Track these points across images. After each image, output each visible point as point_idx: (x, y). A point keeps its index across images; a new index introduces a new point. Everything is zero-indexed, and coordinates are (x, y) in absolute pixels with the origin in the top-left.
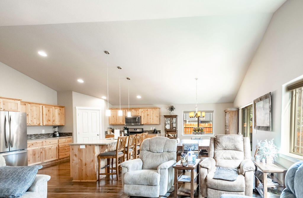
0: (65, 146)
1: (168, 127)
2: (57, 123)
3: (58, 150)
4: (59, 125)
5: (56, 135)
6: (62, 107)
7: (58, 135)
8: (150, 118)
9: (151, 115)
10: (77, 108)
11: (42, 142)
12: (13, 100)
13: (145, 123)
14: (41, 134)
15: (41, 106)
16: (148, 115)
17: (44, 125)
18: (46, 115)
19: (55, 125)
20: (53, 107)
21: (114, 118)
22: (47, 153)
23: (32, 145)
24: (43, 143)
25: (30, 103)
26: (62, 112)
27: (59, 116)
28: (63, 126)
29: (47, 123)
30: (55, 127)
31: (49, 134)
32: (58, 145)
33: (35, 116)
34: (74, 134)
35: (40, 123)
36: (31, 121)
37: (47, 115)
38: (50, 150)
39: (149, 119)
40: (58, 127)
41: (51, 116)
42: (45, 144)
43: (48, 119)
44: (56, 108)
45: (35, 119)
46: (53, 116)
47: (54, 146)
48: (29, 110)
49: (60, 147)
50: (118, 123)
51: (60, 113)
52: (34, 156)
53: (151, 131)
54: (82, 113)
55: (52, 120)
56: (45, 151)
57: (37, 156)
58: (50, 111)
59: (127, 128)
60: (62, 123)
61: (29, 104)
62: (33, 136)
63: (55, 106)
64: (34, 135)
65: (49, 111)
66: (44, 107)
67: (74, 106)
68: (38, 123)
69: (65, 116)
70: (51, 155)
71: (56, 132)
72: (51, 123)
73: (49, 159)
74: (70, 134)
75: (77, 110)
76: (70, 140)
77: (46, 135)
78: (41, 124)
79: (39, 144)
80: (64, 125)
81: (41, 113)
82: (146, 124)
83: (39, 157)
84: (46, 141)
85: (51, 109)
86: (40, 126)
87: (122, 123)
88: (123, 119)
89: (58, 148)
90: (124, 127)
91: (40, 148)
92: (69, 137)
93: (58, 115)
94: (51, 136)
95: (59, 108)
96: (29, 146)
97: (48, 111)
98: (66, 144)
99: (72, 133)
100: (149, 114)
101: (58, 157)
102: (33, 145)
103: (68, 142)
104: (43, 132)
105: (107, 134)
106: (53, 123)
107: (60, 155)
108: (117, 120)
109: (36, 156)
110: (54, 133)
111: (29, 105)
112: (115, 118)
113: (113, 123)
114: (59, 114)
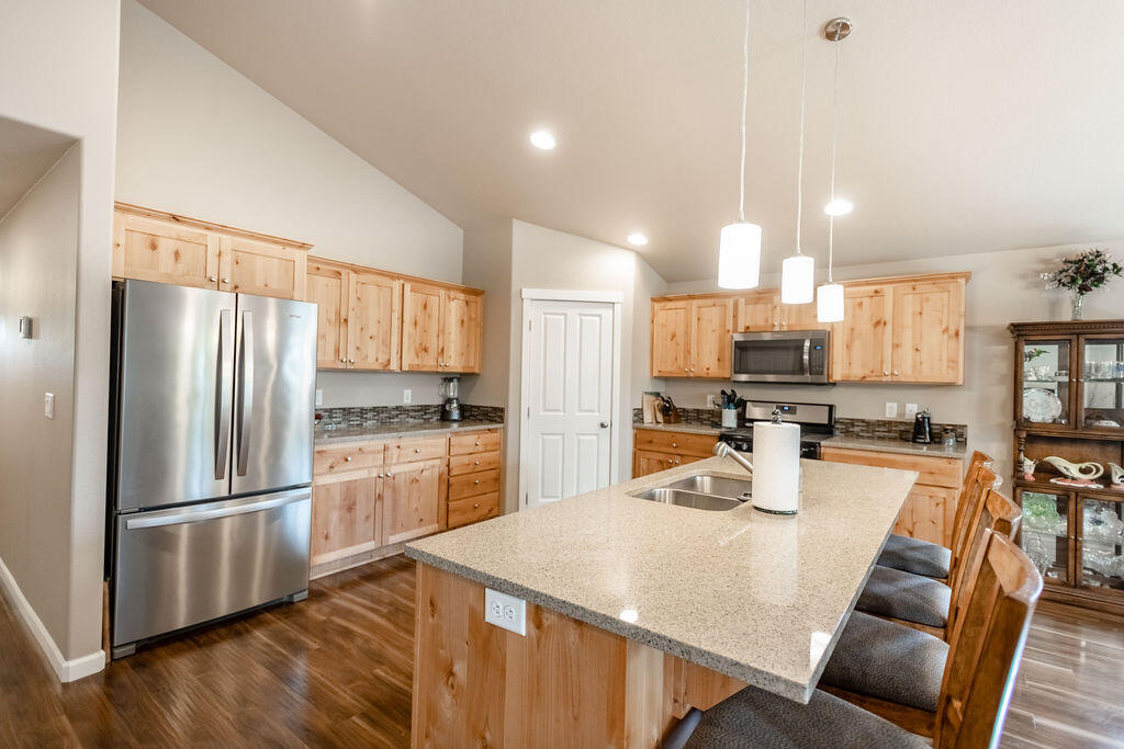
0: (474, 469)
1: (1041, 407)
2: (454, 363)
3: (444, 487)
4: (460, 370)
5: (449, 413)
6: (477, 293)
7: (455, 415)
8: (896, 346)
9: (908, 320)
10: (527, 293)
11: (386, 449)
12: (276, 242)
13: (857, 373)
14: (397, 408)
15: (397, 285)
16: (878, 323)
17: (403, 369)
18: (416, 323)
19: (446, 370)
20: (442, 292)
21: (677, 344)
22: (403, 501)
23: (343, 461)
24: (390, 452)
25: (356, 270)
26: (473, 316)
27: (461, 332)
28: (473, 374)
29: (416, 362)
30: (448, 378)
31: (424, 409)
32: (448, 466)
33: (372, 329)
34: (510, 415)
35: (389, 361)
36: (358, 348)
37: (420, 324)
38: (414, 485)
39: (888, 350)
40: (459, 380)
41: (434, 328)
42: (395, 457)
43: (421, 344)
44: (452, 294)
45: (370, 341)
46: (441, 332)
47: (433, 467)
48: (353, 302)
49: (453, 473)
50: (695, 371)
51: (465, 319)
52: (348, 515)
53: (890, 423)
54: (546, 318)
55: (433, 349)
56: (394, 490)
57: (361, 511)
58: (428, 307)
59: (738, 396)
60: (472, 364)
61: (355, 272)
62: (370, 415)
63: (448, 288)
64: (374, 409)
65: (425, 306)
66: (408, 287)
67: (514, 289)
68: (383, 359)
69: (483, 335)
70: (417, 509)
71: (449, 401)
72: (429, 362)
73: (408, 529)
74: (495, 415)
75: (526, 304)
76: (496, 444)
77: (415, 411)
78: (394, 366)
79: (371, 457)
80: (477, 371)
81: (396, 315)
82: (862, 384)
83: (367, 517)
84: (403, 443)
85: (434, 300)
86: (391, 372)
87: (715, 371)
88: (721, 351)
89: (445, 477)
90: (723, 392)
91: (375, 475)
92: (490, 426)
93: (459, 328)
94: (435, 418)
95: (462, 296)
96: (331, 467)
97: (421, 308)
98: (477, 459)
99: (502, 410)
100: (888, 317)
101: (443, 522)
102: (347, 460)
103: (486, 451)
104: (408, 398)
105: (638, 425)
106: (440, 359)
107: (454, 511)
108: (689, 352)
109: (358, 512)
110: (443, 406)
111: (353, 276)
112: (682, 343)
113: (669, 368)
114: (462, 321)
